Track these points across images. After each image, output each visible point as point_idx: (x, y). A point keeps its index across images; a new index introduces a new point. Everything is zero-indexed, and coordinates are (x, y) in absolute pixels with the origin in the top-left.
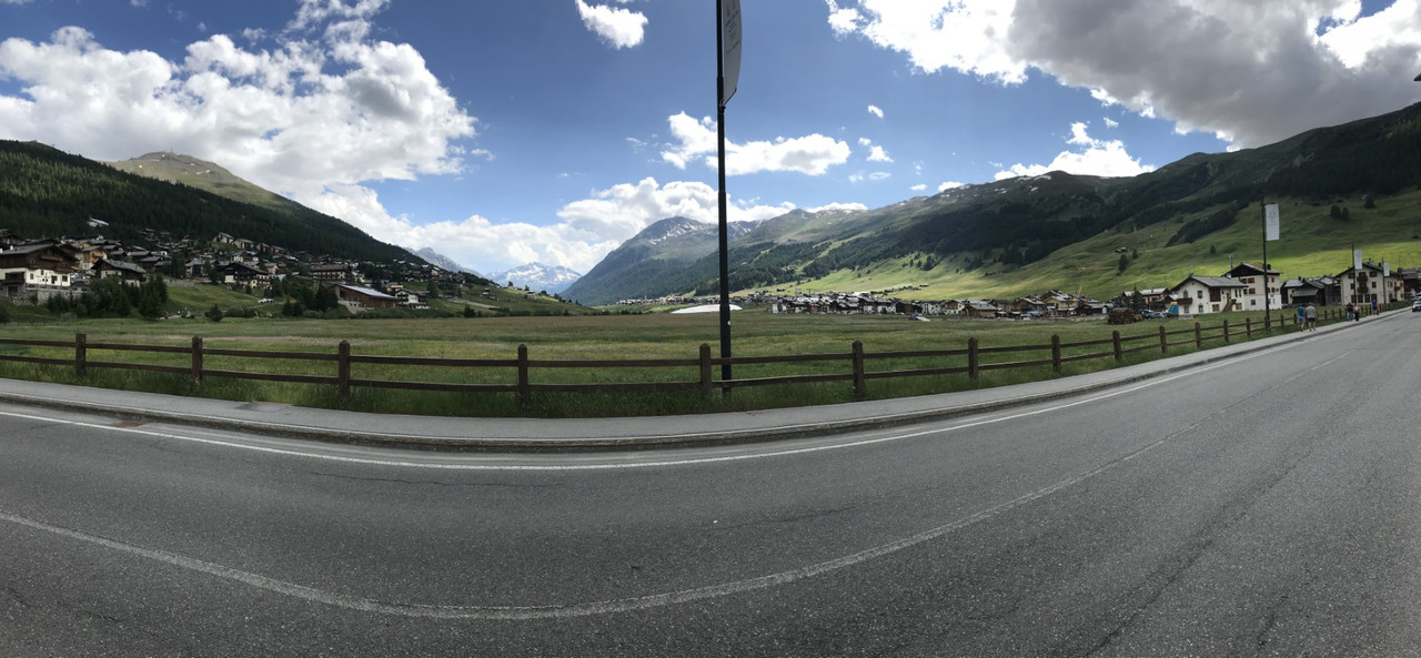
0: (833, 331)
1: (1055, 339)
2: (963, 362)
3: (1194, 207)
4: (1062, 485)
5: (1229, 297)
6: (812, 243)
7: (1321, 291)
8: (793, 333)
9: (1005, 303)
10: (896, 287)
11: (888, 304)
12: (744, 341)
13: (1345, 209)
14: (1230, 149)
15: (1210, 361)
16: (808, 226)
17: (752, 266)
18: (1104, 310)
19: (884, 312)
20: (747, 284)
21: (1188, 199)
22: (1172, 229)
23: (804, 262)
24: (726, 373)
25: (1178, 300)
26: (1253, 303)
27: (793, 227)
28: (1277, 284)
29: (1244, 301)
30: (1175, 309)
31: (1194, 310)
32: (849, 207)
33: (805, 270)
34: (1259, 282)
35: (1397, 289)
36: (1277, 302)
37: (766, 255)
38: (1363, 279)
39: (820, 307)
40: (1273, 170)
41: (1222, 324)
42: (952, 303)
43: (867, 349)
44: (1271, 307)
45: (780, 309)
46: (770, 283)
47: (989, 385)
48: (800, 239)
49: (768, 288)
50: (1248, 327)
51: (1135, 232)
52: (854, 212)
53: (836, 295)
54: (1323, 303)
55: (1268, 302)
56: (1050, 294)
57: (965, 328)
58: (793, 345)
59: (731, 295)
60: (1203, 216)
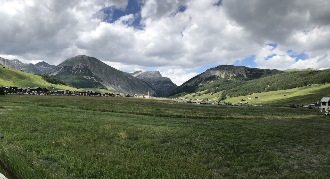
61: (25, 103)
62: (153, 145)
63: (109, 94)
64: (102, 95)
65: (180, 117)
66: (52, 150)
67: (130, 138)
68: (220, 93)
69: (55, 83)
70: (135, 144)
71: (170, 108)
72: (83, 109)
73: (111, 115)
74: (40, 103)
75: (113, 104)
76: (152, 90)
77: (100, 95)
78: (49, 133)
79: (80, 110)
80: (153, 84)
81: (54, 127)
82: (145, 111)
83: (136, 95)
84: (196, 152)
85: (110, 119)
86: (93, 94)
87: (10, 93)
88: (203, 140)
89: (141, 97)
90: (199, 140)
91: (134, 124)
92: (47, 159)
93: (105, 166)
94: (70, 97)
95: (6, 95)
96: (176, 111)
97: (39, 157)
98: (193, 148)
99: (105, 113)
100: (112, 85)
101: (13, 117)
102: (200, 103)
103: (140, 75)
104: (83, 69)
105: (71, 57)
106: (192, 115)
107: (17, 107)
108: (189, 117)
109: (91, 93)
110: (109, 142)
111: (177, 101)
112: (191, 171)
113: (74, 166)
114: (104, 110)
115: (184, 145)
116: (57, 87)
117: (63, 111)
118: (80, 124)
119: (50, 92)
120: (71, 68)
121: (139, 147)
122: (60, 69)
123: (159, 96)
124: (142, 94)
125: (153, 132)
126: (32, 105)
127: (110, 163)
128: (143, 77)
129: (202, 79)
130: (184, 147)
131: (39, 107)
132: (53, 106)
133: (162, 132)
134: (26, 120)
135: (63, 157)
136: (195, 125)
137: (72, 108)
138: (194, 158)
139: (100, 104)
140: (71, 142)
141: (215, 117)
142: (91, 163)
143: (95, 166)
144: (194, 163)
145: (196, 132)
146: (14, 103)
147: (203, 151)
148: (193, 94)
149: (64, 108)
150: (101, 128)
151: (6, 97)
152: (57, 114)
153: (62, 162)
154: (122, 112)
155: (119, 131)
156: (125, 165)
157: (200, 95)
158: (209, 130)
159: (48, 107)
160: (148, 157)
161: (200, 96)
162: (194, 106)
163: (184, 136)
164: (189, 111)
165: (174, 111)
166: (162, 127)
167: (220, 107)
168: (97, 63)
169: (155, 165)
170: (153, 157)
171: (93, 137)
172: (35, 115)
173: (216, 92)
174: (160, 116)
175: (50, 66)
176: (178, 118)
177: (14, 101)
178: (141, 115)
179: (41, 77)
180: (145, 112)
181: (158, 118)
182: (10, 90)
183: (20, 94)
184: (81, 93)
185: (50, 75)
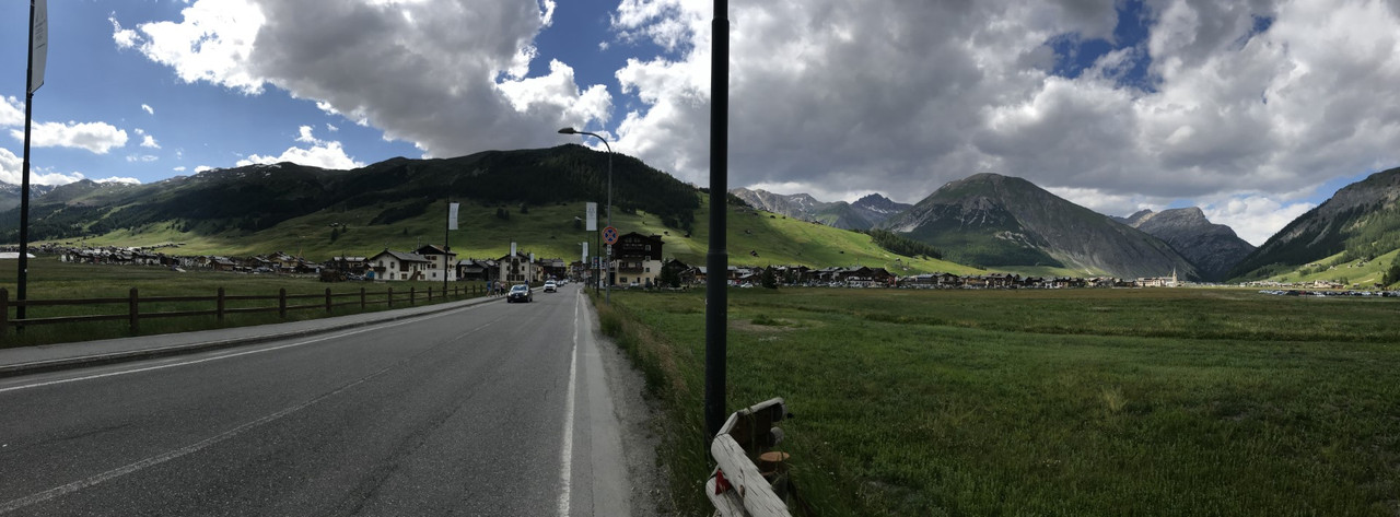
0: (112, 278)
1: (283, 291)
2: (212, 306)
3: (392, 198)
4: (288, 411)
5: (415, 268)
6: (97, 207)
7: (486, 270)
8: (78, 279)
9: (240, 260)
10: (161, 244)
11: (155, 258)
12: (36, 284)
13: (507, 212)
14: (424, 157)
15: (398, 318)
16: (95, 193)
17: (45, 221)
18: (318, 271)
19: (151, 263)
20: (42, 238)
21: (388, 191)
22: (375, 213)
23: (90, 221)
24: (21, 314)
25: (374, 268)
26: (434, 275)
27: (82, 193)
28: (453, 263)
29: (427, 273)
30: (372, 275)
31: (386, 277)
32: (127, 181)
33: (90, 228)
34: (440, 260)
35: (538, 272)
36: (452, 276)
37: (58, 214)
38: (515, 263)
39: (101, 258)
40: (456, 176)
41: (409, 290)
42: (202, 258)
43: (141, 294)
44: (448, 279)
45: (68, 259)
46: (61, 237)
47: (232, 325)
48: (87, 203)
49: (59, 241)
50: (430, 294)
51: (346, 212)
52: (131, 185)
53: (114, 249)
54: (487, 280)
55: (446, 276)
56: (276, 255)
57: (212, 278)
58: (78, 289)
59: (29, 245)
60: (400, 205)
61: (828, 311)
62: (1193, 424)
63: (1069, 281)
64: (1049, 283)
65: (1269, 339)
66: (906, 453)
67: (1130, 409)
68: (1387, 259)
69: (911, 255)
70: (1145, 427)
71: (1236, 311)
72: (994, 329)
73: (1076, 343)
74: (867, 312)
75: (1081, 309)
76: (1185, 264)
77: (1044, 285)
78: (894, 404)
79: (989, 333)
80: (1186, 245)
81: (911, 384)
82: (1167, 325)
83: (1142, 279)
84: (1326, 443)
85: (1074, 354)
86: (1022, 283)
87: (790, 282)
88: (1346, 406)
89: (1156, 284)
90: (1334, 408)
91: (1141, 366)
92: (893, 480)
93: (1065, 499)
94: (956, 293)
95: (779, 289)
96: (1256, 321)
97: (871, 473)
98: (1316, 431)
99: (1058, 336)
100: (1076, 254)
101: (801, 350)
102: (1325, 293)
103: (1149, 223)
104: (992, 211)
105: (957, 179)
106: (1302, 332)
107: (809, 321)
108: (1295, 338)
109: (1017, 280)
110: (1075, 422)
111: (1257, 292)
112: (1317, 502)
113: (974, 501)
114: (1057, 330)
115: (1287, 420)
116: (916, 266)
117: (936, 335)
118: (987, 373)
119: (897, 278)
120: (956, 210)
121: (1155, 434)
122: (923, 213)
123: (1205, 280)
124: (1158, 275)
125: (1192, 386)
126: (848, 318)
127: (1079, 489)
128: (1157, 225)
129: (1324, 219)
130: (1288, 427)
131: (867, 323)
132: (905, 322)
133: (1219, 385)
134: (833, 360)
135: (939, 476)
136: (1315, 361)
137: (962, 326)
138: (1323, 462)
139: (1043, 311)
140: (963, 427)
141: (1377, 334)
142: (1024, 491)
143: (1035, 501)
144: (1325, 480)
145: (1321, 381)
146: (799, 312)
147: (1351, 442)
148: (1301, 269)
149: (940, 327)
150: (1048, 382)
151: (780, 293)
152: (918, 345)
153: (936, 490)
154: (1107, 334)
155: (1100, 391)
156: (1121, 492)
157: (1322, 269)
158: (1362, 377)
159: (891, 324)
160: (1183, 463)
161: (1322, 271)
162: (1307, 303)
163: (1286, 396)
164: (1293, 318)
165: (1251, 321)
166: (1218, 370)
167: (1391, 303)
168: (1030, 193)
169: (1204, 486)
170: (1195, 461)
171: (1027, 411)
172: (856, 346)
173: (1372, 258)
174: (1211, 336)
175: (896, 206)
176: (1264, 342)
177: (799, 306)
178: (1157, 339)
179: (869, 238)
180: (1167, 328)
181: (1207, 344)
182: (789, 276)
183: (813, 286)
184: (987, 282)
185: (894, 231)
